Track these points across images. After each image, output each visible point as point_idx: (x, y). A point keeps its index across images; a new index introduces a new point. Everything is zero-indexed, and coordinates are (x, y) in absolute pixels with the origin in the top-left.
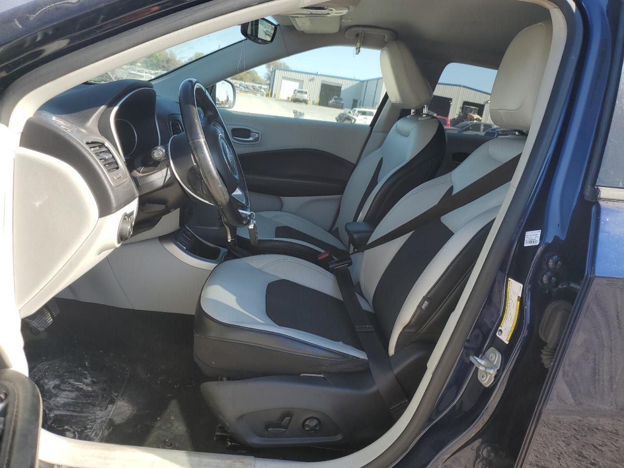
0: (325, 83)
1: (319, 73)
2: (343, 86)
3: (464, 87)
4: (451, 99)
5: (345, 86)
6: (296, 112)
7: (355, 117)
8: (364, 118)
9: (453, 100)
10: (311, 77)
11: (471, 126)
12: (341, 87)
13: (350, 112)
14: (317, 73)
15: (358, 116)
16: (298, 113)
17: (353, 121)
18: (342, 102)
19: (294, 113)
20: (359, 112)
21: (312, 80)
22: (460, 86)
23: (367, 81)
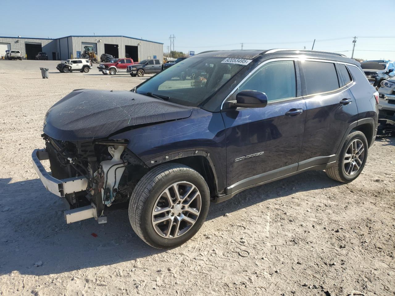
0: (27, 43)
1: (20, 37)
2: (42, 44)
3: (123, 37)
4: (117, 46)
5: (44, 43)
6: (43, 69)
7: (70, 65)
8: (77, 65)
9: (119, 46)
10: (16, 40)
11: (148, 62)
12: (41, 45)
13: (66, 63)
14: (18, 36)
15: (72, 64)
16: (44, 70)
17: (70, 68)
18: (46, 55)
19: (41, 69)
20: (71, 61)
21: (17, 42)
22: (121, 36)
23: (59, 39)
